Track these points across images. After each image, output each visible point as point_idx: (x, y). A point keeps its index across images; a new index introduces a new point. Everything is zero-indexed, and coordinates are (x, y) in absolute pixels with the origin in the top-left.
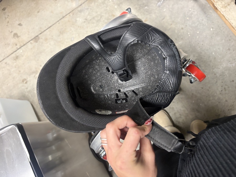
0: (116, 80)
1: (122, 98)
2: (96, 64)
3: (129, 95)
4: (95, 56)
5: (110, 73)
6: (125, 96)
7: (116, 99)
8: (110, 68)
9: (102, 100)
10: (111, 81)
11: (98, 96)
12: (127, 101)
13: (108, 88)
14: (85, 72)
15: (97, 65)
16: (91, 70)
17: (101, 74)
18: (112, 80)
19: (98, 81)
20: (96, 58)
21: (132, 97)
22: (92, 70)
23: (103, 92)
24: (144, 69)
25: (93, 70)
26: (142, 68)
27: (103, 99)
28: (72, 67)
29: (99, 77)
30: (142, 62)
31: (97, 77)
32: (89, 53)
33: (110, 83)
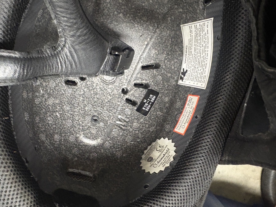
0: (102, 84)
1: (143, 96)
2: (44, 99)
3: (146, 80)
4: (27, 91)
5: (79, 84)
6: (141, 89)
7: (136, 108)
8: (71, 78)
9: (122, 136)
10: (96, 94)
11: (109, 139)
12: (156, 93)
13: (105, 109)
14: (47, 136)
15: (48, 98)
16: (50, 120)
17: (70, 103)
18: (95, 90)
19: (79, 119)
20: (33, 91)
21: (154, 77)
22: (50, 116)
23: (107, 123)
24: (124, 15)
25: (52, 114)
26: (120, 17)
27: (121, 133)
28: (15, 177)
29: (74, 112)
30: (109, 5)
31: (71, 114)
32: (10, 102)
33: (98, 98)
